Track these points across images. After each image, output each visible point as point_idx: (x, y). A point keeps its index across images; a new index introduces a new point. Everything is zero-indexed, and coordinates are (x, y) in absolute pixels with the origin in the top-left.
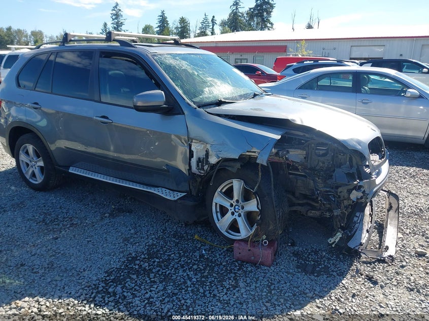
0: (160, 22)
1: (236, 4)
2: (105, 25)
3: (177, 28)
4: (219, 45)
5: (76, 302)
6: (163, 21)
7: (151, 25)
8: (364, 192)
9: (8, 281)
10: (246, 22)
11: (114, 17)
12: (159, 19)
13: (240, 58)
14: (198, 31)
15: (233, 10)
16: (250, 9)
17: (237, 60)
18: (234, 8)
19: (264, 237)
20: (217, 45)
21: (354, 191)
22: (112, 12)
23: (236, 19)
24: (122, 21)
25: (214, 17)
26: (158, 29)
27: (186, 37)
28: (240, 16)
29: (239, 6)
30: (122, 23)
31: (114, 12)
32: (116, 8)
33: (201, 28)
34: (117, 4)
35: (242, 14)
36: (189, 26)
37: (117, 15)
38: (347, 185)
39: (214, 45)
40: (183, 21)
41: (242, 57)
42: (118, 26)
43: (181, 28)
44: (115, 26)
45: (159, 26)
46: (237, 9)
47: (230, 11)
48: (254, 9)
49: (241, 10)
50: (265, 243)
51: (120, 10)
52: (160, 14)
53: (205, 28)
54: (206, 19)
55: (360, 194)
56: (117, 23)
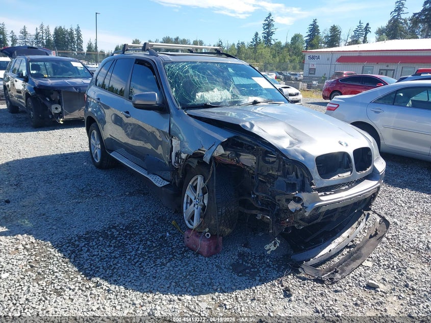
0: (310, 31)
1: (399, 10)
2: (257, 34)
3: (326, 37)
4: (363, 54)
5: (50, 245)
6: (314, 29)
7: (301, 34)
8: (302, 205)
9: (27, 222)
10: (409, 29)
11: (265, 27)
12: (310, 28)
13: (386, 68)
14: (350, 40)
15: (395, 16)
16: (415, 14)
17: (381, 71)
18: (395, 15)
19: (207, 230)
20: (361, 55)
21: (292, 202)
22: (265, 22)
23: (397, 26)
24: (273, 31)
25: (368, 24)
26: (307, 38)
27: (335, 46)
28: (402, 23)
29: (401, 12)
30: (272, 32)
31: (267, 22)
32: (269, 18)
33: (353, 37)
34: (270, 15)
35: (404, 20)
36: (340, 35)
37: (268, 25)
38: (285, 194)
39: (357, 54)
40: (334, 29)
41: (388, 68)
42: (268, 36)
43: (331, 36)
44: (265, 35)
45: (309, 35)
46: (399, 15)
47: (390, 18)
48: (420, 14)
49: (403, 16)
50: (208, 235)
51: (272, 20)
52: (312, 23)
53: (358, 36)
54: (360, 27)
55: (299, 206)
56: (268, 32)
